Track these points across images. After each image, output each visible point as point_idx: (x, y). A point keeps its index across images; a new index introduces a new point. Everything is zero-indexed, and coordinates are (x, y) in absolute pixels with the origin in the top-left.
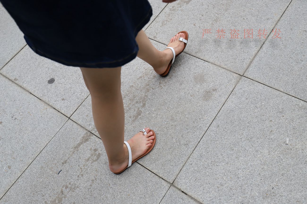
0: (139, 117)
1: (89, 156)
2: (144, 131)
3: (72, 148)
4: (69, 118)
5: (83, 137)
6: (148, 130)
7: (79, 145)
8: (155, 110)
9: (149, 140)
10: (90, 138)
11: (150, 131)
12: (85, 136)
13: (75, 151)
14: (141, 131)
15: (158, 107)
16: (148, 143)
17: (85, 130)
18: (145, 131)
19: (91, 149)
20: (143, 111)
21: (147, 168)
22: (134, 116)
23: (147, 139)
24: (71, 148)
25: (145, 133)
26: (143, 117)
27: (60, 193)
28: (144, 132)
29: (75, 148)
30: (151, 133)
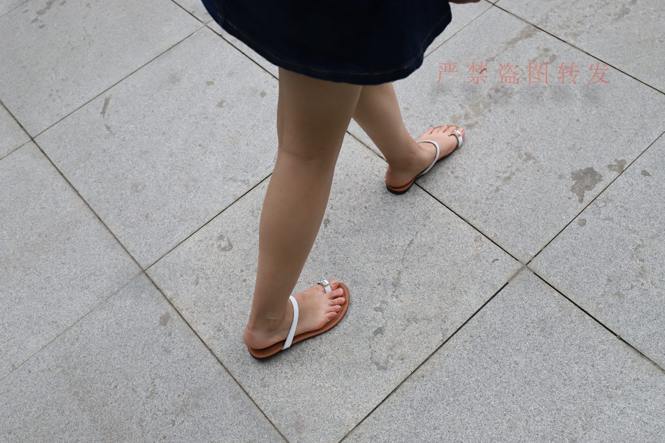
0: (626, 16)
1: (536, 56)
2: (326, 284)
3: (503, 43)
4: (493, 4)
5: (523, 32)
6: (335, 284)
7: (515, 40)
8: (655, 11)
9: (333, 304)
10: (535, 34)
11: (339, 286)
12: (527, 30)
13: (508, 48)
14: (320, 282)
15: (660, 7)
16: (331, 310)
17: (524, 23)
18: (328, 285)
19: (538, 48)
20: (631, 9)
21: (644, 82)
22: (615, 14)
23: (330, 302)
24: (501, 43)
25: (328, 289)
26: (632, 16)
27: (486, 97)
28: (325, 286)
29: (509, 43)
30: (341, 291)
